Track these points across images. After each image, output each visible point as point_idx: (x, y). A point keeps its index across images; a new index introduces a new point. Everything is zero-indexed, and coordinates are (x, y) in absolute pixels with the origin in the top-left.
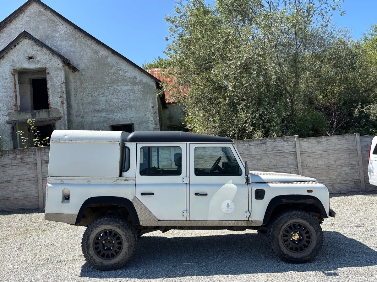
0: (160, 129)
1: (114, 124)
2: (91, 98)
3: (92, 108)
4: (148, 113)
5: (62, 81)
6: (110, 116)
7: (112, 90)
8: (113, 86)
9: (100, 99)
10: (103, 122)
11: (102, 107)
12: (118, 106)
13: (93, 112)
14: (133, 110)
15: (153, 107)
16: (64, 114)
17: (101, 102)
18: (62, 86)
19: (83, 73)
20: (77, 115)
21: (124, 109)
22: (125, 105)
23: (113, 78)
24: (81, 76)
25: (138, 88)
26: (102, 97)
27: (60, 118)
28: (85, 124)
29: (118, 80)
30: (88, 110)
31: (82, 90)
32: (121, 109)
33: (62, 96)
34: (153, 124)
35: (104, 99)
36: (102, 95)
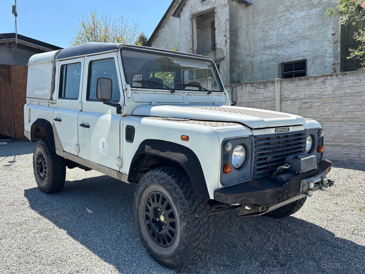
0: (340, 63)
1: (284, 62)
2: (262, 34)
3: (262, 45)
4: (325, 43)
5: (227, 18)
6: (279, 53)
7: (284, 20)
8: (286, 15)
9: (271, 33)
10: (272, 61)
11: (272, 43)
12: (290, 39)
13: (263, 49)
14: (307, 42)
15: (333, 35)
16: (227, 54)
17: (272, 37)
18: (227, 24)
19: (256, 6)
20: (248, 55)
21: (296, 42)
22: (298, 37)
23: (287, 4)
24: (254, 10)
25: (315, 12)
26: (273, 30)
27: (223, 59)
28: (254, 64)
29: (291, 7)
30: (259, 48)
31: (253, 26)
32: (293, 43)
33: (226, 34)
34: (332, 58)
35: (275, 33)
36: (273, 29)
